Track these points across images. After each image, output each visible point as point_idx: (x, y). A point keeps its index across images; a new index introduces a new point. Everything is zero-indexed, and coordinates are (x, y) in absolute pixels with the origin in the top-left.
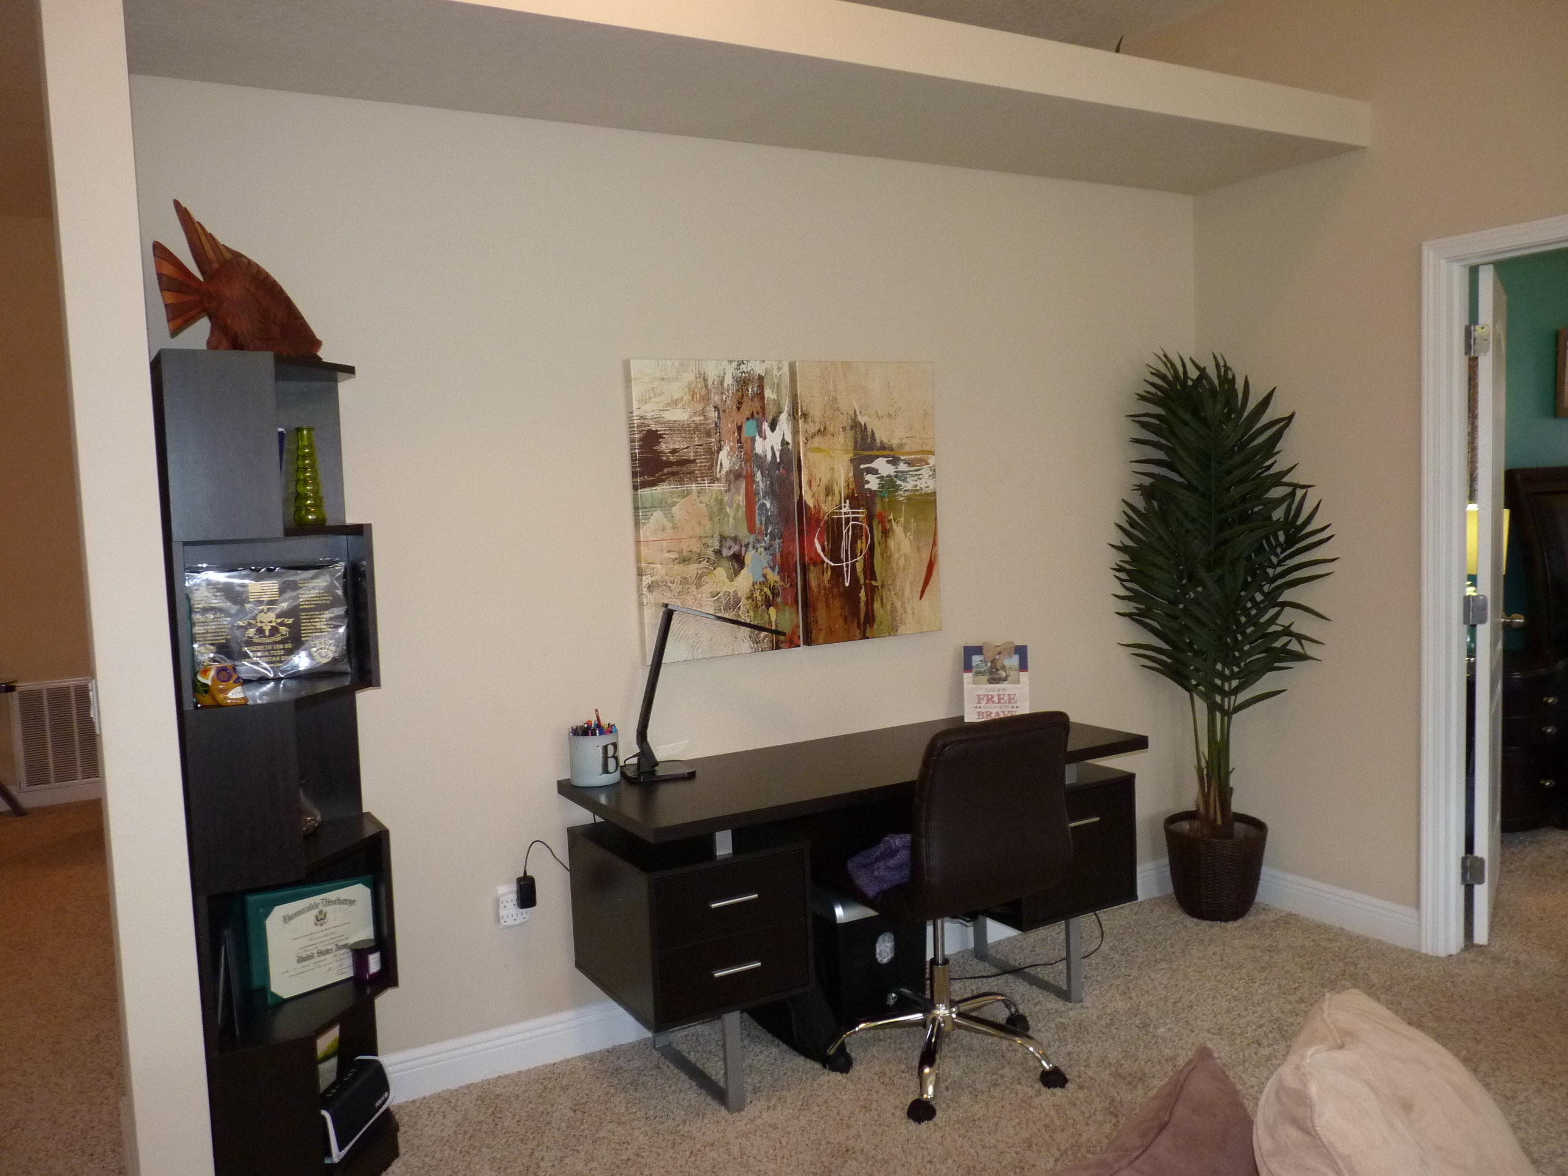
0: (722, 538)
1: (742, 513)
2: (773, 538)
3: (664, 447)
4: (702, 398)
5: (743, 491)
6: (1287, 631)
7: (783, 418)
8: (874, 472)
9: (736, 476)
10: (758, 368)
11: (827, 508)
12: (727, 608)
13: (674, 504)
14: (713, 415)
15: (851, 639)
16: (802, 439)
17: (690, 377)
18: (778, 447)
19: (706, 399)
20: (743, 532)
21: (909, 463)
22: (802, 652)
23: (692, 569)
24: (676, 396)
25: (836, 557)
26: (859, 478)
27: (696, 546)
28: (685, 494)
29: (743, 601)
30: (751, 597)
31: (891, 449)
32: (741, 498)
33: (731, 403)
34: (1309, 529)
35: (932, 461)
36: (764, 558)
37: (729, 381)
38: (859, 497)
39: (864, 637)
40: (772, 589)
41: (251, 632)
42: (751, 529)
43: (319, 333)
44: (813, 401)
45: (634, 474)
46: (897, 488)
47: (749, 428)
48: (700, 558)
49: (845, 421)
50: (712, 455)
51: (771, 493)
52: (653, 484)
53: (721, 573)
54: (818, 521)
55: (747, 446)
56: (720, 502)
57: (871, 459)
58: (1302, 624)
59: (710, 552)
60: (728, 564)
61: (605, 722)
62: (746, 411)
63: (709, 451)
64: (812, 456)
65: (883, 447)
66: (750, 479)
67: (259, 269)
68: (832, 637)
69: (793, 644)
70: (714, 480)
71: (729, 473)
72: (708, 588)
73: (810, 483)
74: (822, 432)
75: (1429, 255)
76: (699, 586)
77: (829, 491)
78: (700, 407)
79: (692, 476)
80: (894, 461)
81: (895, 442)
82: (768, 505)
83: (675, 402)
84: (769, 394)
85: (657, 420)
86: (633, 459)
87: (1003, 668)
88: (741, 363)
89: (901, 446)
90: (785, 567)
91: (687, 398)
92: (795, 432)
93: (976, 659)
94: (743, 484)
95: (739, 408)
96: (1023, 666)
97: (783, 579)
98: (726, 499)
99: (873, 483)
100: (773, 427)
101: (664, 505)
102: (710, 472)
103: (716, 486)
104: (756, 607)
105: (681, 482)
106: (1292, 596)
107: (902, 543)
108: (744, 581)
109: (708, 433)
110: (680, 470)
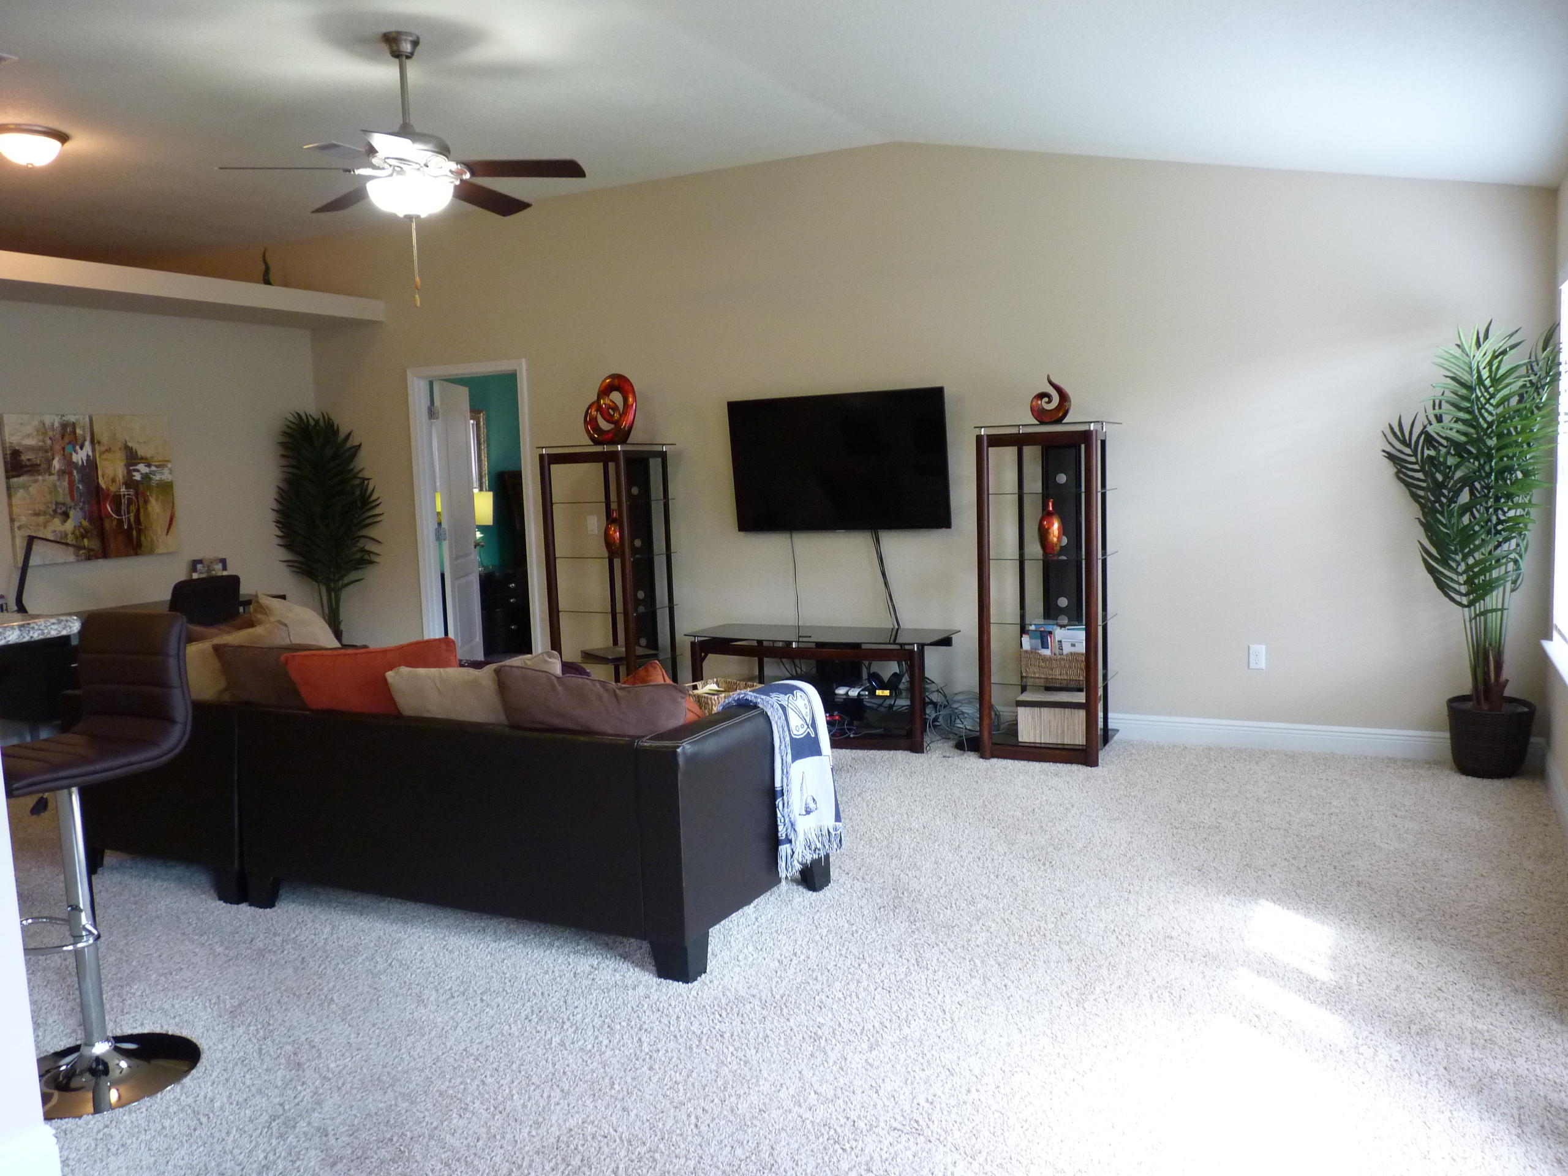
0: (57, 504)
1: (67, 491)
2: (84, 503)
3: (24, 457)
4: (43, 434)
5: (67, 480)
6: (363, 550)
7: (87, 443)
8: (138, 471)
9: (62, 473)
10: (72, 418)
11: (113, 489)
12: (61, 538)
13: (30, 486)
14: (49, 442)
15: (129, 555)
16: (97, 455)
17: (36, 423)
18: (85, 458)
19: (45, 434)
20: (68, 500)
21: (157, 466)
22: (101, 563)
23: (41, 519)
24: (28, 432)
25: (118, 512)
26: (129, 473)
27: (43, 508)
28: (36, 481)
29: (70, 535)
30: (73, 533)
31: (146, 459)
32: (66, 484)
33: (58, 436)
35: (169, 465)
36: (80, 514)
37: (56, 425)
38: (129, 483)
39: (136, 554)
40: (85, 529)
42: (73, 499)
44: (103, 436)
45: (6, 471)
46: (150, 479)
47: (69, 449)
48: (45, 513)
49: (121, 445)
50: (49, 462)
51: (81, 481)
52: (17, 476)
53: (57, 521)
54: (108, 495)
55: (68, 457)
56: (55, 486)
57: (136, 464)
58: (371, 547)
59: (50, 511)
60: (60, 517)
62: (67, 440)
63: (48, 460)
64: (106, 463)
65: (142, 458)
66: (71, 474)
68: (118, 555)
69: (97, 557)
70: (51, 474)
71: (60, 470)
72: (50, 528)
73: (103, 476)
74: (109, 450)
75: (409, 376)
76: (45, 527)
77: (113, 480)
78: (41, 438)
79: (39, 473)
80: (149, 466)
81: (148, 456)
82: (81, 487)
83: (28, 436)
84: (79, 431)
85: (19, 444)
86: (5, 463)
87: (214, 570)
88: (63, 416)
89: (152, 457)
90: (90, 518)
91: (35, 433)
92: (94, 450)
93: (199, 566)
94: (66, 477)
95: (63, 438)
96: (225, 568)
97: (90, 524)
98: (58, 484)
99: (137, 477)
100: (81, 448)
101: (25, 487)
102: (49, 470)
103: (52, 477)
104: (77, 538)
105: (33, 475)
106: (364, 532)
107: (155, 507)
108: (69, 526)
109: (47, 451)
110: (32, 469)
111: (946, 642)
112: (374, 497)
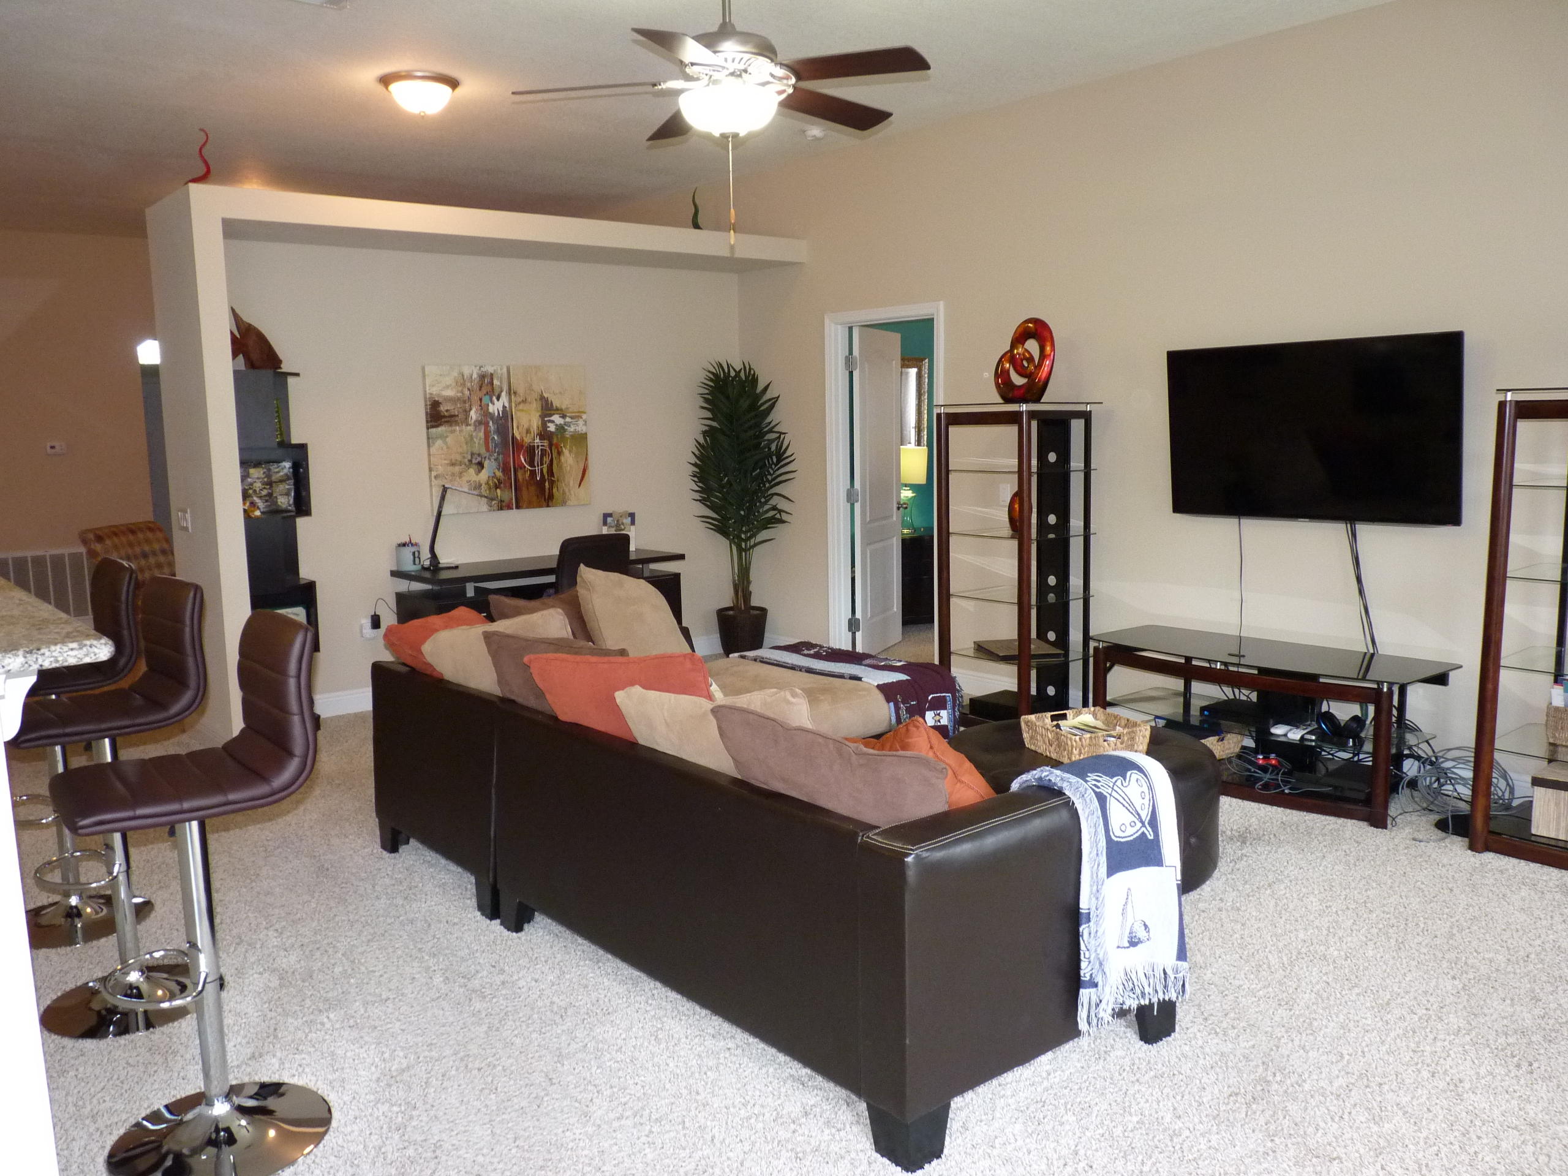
0: (472, 454)
1: (482, 441)
2: (498, 454)
3: (443, 408)
4: (461, 384)
5: (483, 431)
6: (774, 508)
7: (504, 394)
8: (553, 422)
9: (479, 423)
10: (490, 369)
11: (527, 440)
12: (475, 489)
13: (447, 437)
14: (467, 393)
15: (540, 506)
16: (513, 405)
17: (455, 374)
18: (501, 409)
19: (463, 385)
20: (483, 451)
21: (571, 418)
22: (514, 513)
23: (457, 469)
24: (448, 384)
25: (532, 465)
26: (544, 425)
27: (459, 458)
28: (453, 432)
29: (483, 485)
30: (487, 483)
31: (561, 410)
32: (482, 434)
33: (476, 387)
34: (785, 456)
35: (584, 416)
36: (494, 464)
37: (475, 376)
38: (544, 434)
39: (548, 506)
40: (499, 480)
42: (487, 450)
43: (281, 356)
44: (519, 386)
45: (427, 422)
46: (565, 430)
47: (486, 399)
48: (461, 464)
49: (536, 396)
50: (467, 412)
51: (498, 432)
52: (437, 426)
53: (472, 471)
54: (522, 446)
55: (485, 409)
56: (471, 437)
57: (551, 415)
58: (782, 504)
59: (466, 460)
60: (476, 467)
61: (413, 541)
62: (484, 391)
63: (465, 411)
64: (519, 414)
65: (557, 409)
66: (487, 425)
67: (258, 330)
68: (530, 505)
69: (509, 507)
70: (468, 425)
71: (475, 421)
72: (465, 478)
73: (518, 428)
74: (524, 401)
75: (827, 321)
76: (460, 477)
77: (528, 431)
78: (460, 389)
79: (457, 423)
80: (564, 417)
81: (564, 407)
82: (496, 438)
83: (447, 387)
84: (496, 382)
85: (439, 395)
86: (427, 413)
87: (623, 524)
88: (482, 367)
89: (567, 408)
90: (505, 469)
91: (454, 384)
92: (510, 401)
93: (609, 520)
94: (483, 428)
95: (480, 390)
96: (633, 523)
97: (504, 474)
98: (474, 434)
99: (552, 428)
100: (498, 399)
101: (443, 437)
102: (466, 421)
103: (469, 428)
104: (490, 489)
105: (451, 426)
106: (777, 490)
107: (568, 459)
108: (484, 476)
109: (465, 402)
110: (450, 420)
111: (1440, 679)
112: (788, 453)
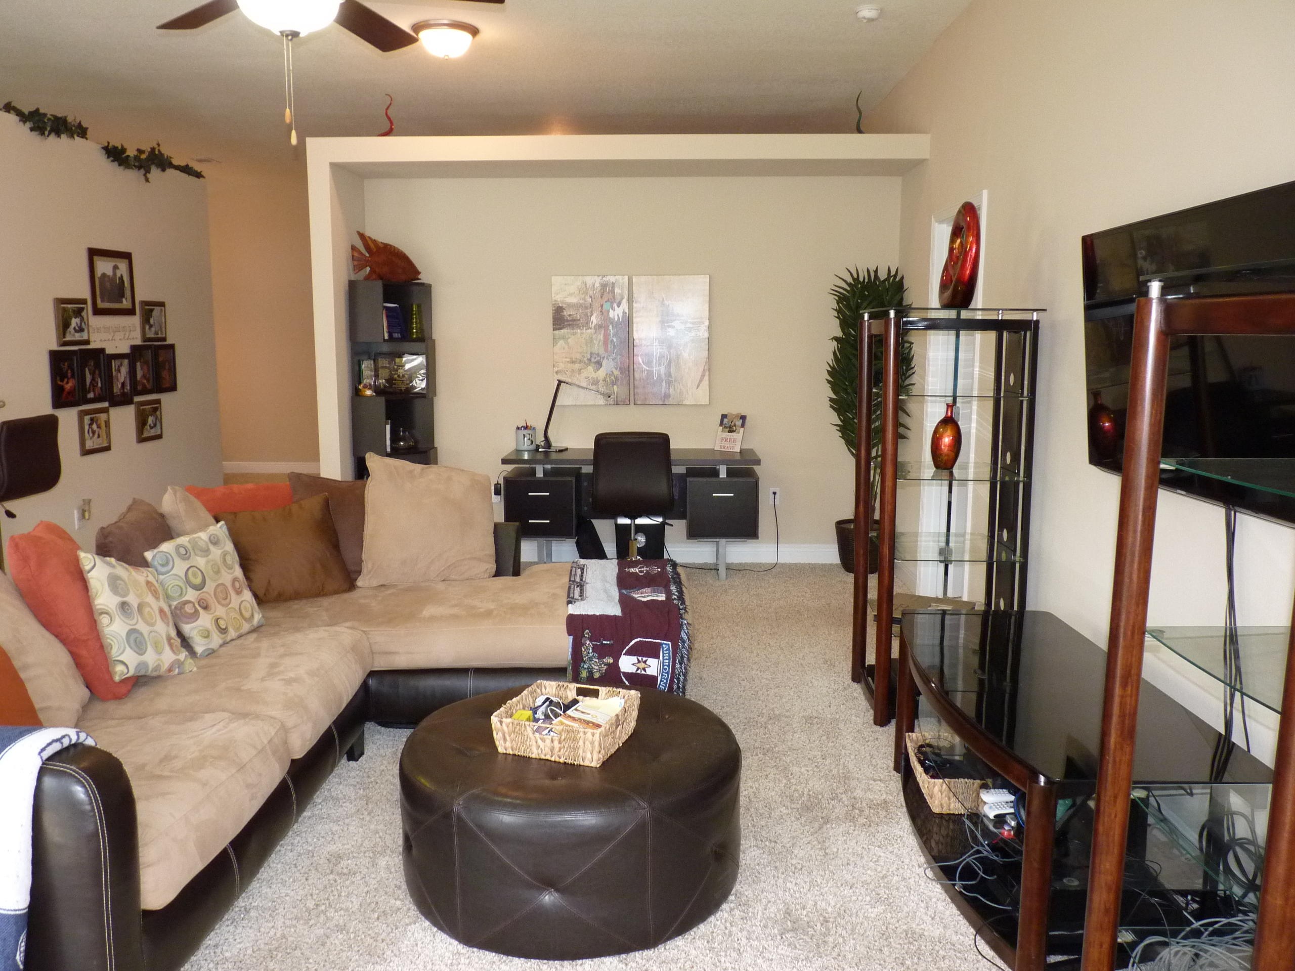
0: (591, 354)
1: (602, 343)
2: (617, 355)
3: (565, 313)
4: (584, 293)
5: (603, 332)
7: (625, 301)
8: (673, 327)
9: (599, 327)
10: (613, 279)
11: (646, 343)
12: (593, 384)
13: (569, 338)
14: (589, 300)
16: (634, 313)
17: (579, 284)
18: (621, 315)
19: (586, 293)
20: (602, 351)
21: (692, 324)
22: (631, 408)
23: (577, 366)
24: (571, 292)
25: (650, 366)
26: (663, 330)
27: (578, 356)
28: (574, 334)
29: (601, 381)
30: (605, 380)
31: (682, 316)
32: (601, 337)
33: (598, 295)
35: (706, 323)
36: (612, 364)
37: (597, 285)
38: (663, 339)
39: (663, 404)
40: (616, 378)
41: (396, 376)
42: (606, 350)
44: (640, 294)
45: (553, 324)
46: (685, 335)
47: (607, 306)
48: (580, 362)
49: (657, 303)
50: (588, 317)
51: (616, 335)
52: (561, 329)
53: (590, 368)
55: (605, 314)
56: (591, 339)
57: (671, 321)
59: (585, 359)
60: (594, 365)
61: (529, 424)
62: (605, 298)
63: (586, 315)
64: (639, 319)
65: (678, 316)
66: (606, 328)
68: (647, 403)
69: (626, 403)
70: (588, 328)
71: (595, 326)
72: (584, 374)
73: (637, 331)
74: (645, 308)
76: (579, 374)
78: (583, 296)
79: (578, 327)
80: (684, 323)
81: (685, 313)
82: (615, 340)
83: (571, 295)
84: (617, 291)
85: (562, 303)
86: (553, 318)
87: (735, 425)
88: (604, 277)
89: (688, 315)
90: (623, 369)
91: (577, 292)
92: (630, 308)
93: (726, 421)
95: (602, 297)
96: (743, 426)
97: (621, 373)
98: (594, 337)
99: (672, 333)
100: (619, 306)
101: (563, 338)
102: (587, 325)
103: (589, 331)
104: (607, 386)
105: (573, 329)
107: (687, 361)
108: (601, 373)
109: (586, 308)
110: (572, 323)
